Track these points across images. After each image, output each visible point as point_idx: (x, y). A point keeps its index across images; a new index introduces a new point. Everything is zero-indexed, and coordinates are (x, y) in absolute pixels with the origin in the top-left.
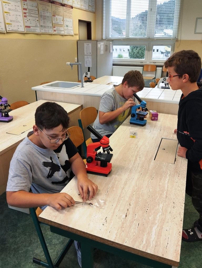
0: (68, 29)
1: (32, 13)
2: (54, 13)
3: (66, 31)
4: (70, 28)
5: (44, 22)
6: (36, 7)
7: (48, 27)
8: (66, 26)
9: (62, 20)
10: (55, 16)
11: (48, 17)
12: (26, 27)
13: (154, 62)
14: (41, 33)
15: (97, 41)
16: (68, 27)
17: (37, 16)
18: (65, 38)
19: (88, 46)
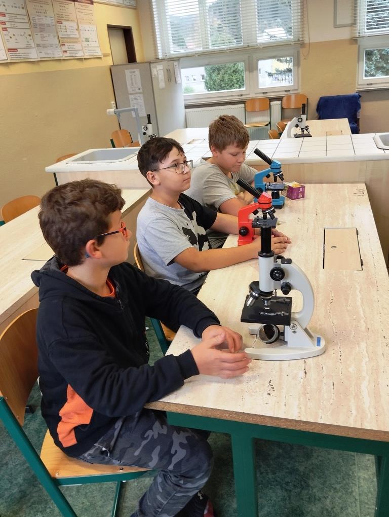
0: (90, 46)
1: (16, 20)
2: (59, 17)
3: (86, 51)
4: (93, 44)
5: (43, 37)
6: (23, 8)
7: (51, 45)
8: (84, 40)
9: (77, 30)
10: (61, 23)
11: (48, 25)
12: (10, 50)
13: (263, 93)
14: (39, 59)
15: (150, 63)
16: (88, 41)
17: (27, 26)
18: (87, 64)
19: (132, 76)
